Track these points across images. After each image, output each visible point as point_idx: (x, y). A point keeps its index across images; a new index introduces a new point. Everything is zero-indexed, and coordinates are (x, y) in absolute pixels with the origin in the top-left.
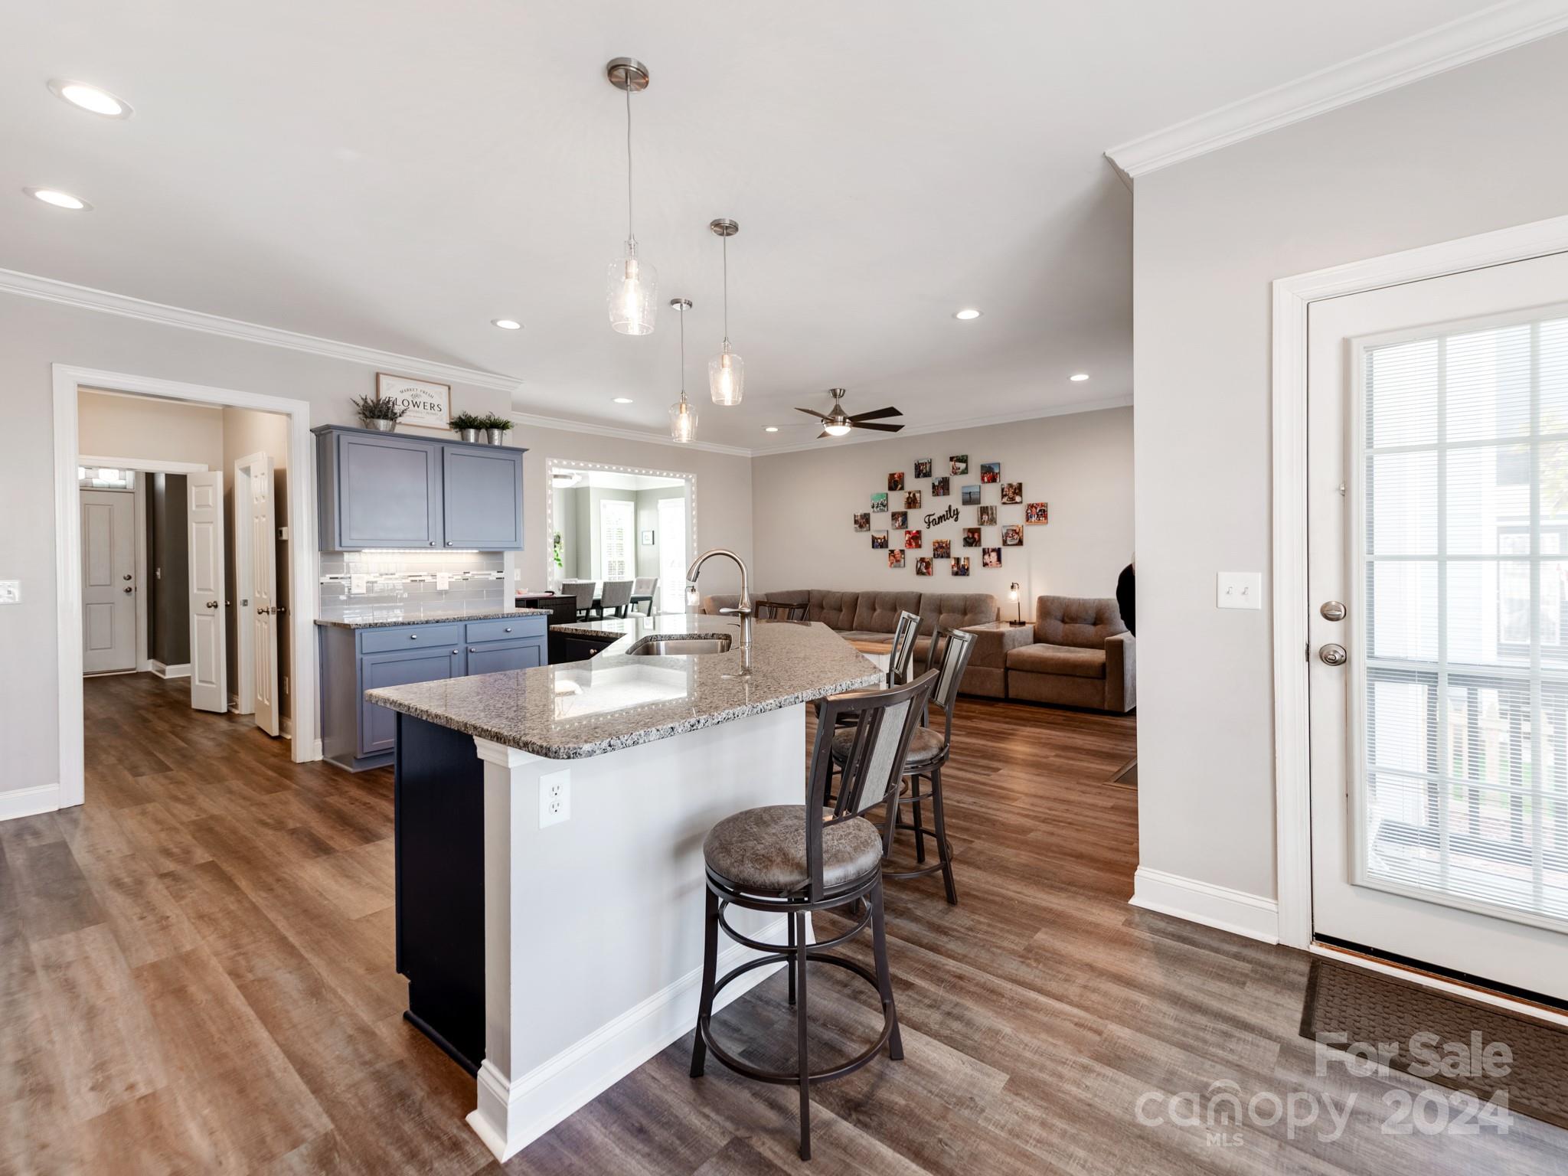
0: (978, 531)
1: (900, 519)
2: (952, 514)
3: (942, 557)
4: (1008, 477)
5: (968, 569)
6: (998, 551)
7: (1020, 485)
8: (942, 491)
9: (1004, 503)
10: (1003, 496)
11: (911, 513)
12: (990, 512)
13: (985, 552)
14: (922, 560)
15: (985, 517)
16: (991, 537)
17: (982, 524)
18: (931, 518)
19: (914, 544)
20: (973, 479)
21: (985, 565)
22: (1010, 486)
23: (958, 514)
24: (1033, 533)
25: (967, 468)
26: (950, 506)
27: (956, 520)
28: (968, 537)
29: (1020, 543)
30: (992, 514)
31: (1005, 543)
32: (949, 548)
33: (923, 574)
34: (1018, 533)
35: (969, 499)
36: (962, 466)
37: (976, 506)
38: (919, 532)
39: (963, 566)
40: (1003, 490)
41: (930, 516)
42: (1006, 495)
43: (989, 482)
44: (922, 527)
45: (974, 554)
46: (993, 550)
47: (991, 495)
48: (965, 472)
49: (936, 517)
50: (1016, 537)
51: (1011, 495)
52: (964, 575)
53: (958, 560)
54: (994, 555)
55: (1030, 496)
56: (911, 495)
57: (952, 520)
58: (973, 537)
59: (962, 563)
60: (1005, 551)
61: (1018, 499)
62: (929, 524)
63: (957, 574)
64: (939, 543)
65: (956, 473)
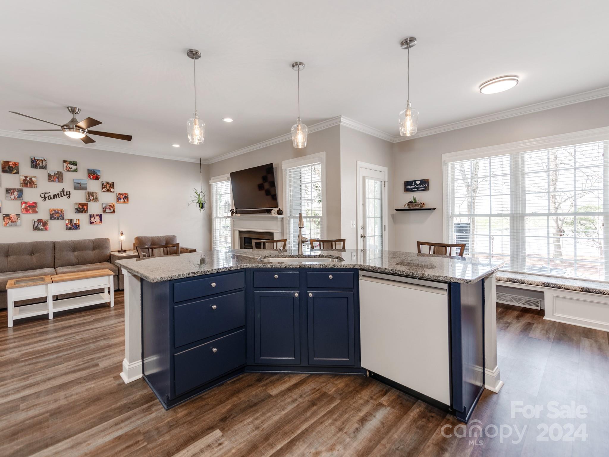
0: (86, 204)
2: (63, 193)
3: (58, 219)
4: (105, 178)
5: (79, 226)
6: (100, 216)
7: (113, 183)
8: (57, 179)
9: (104, 191)
10: (103, 188)
12: (94, 195)
13: (91, 216)
14: (39, 221)
15: (91, 198)
16: (94, 208)
17: (89, 201)
18: (47, 195)
19: (31, 211)
20: (81, 176)
21: (91, 223)
22: (108, 183)
23: (70, 194)
24: (119, 207)
25: (77, 169)
26: (63, 189)
27: (69, 197)
28: (79, 208)
29: (114, 212)
30: (96, 196)
31: (104, 212)
32: (64, 214)
33: (40, 230)
34: (112, 207)
35: (79, 187)
36: (74, 167)
37: (84, 192)
39: (76, 224)
40: (103, 185)
41: (45, 193)
42: (105, 187)
43: (93, 179)
44: (39, 201)
45: (83, 218)
46: (97, 215)
47: (94, 186)
48: (75, 171)
49: (51, 194)
50: (111, 209)
51: (108, 187)
52: (76, 229)
54: (97, 219)
55: (118, 189)
56: (28, 179)
57: (65, 198)
58: (83, 208)
59: (75, 222)
60: (104, 216)
61: (112, 190)
62: (45, 199)
63: (70, 229)
64: (54, 210)
65: (69, 171)
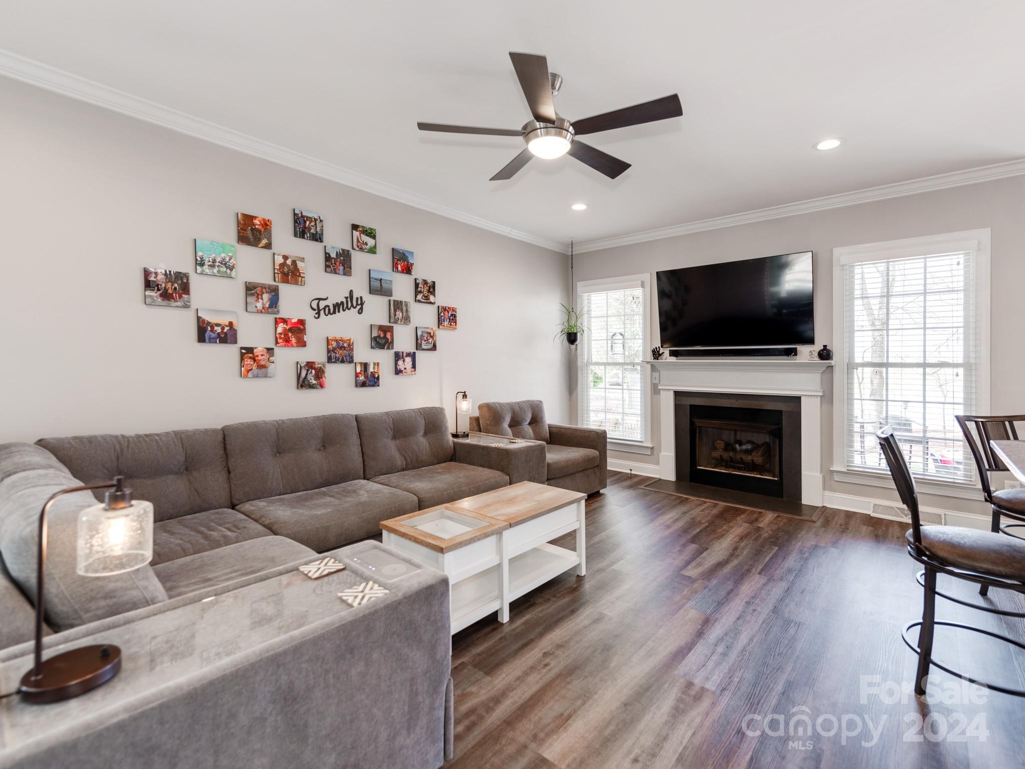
0: (390, 329)
1: (266, 297)
2: (352, 303)
3: (343, 362)
4: (421, 272)
5: (378, 378)
6: (413, 356)
7: (434, 283)
8: (341, 268)
9: (419, 301)
10: (417, 292)
11: (286, 291)
12: (404, 308)
13: (398, 356)
14: (310, 365)
15: (399, 314)
16: (403, 339)
17: (396, 322)
18: (322, 304)
19: (294, 340)
20: (381, 263)
21: (398, 372)
22: (425, 282)
23: (362, 304)
24: (443, 336)
25: (375, 247)
26: (351, 292)
27: (360, 312)
28: (379, 336)
29: (434, 348)
30: (407, 311)
31: (418, 346)
32: (352, 350)
33: (311, 387)
34: (432, 337)
35: (379, 288)
36: (371, 242)
37: (386, 299)
38: (302, 322)
39: (373, 374)
40: (417, 285)
41: (320, 299)
42: (420, 292)
43: (402, 272)
44: (308, 315)
45: (383, 359)
46: (408, 355)
47: (402, 287)
48: (373, 251)
49: (330, 303)
50: (430, 341)
51: (426, 293)
52: (373, 386)
53: (365, 366)
54: (408, 360)
55: (442, 298)
56: (289, 262)
57: (354, 312)
58: (385, 337)
59: (371, 369)
61: (432, 299)
62: (319, 313)
63: (364, 385)
64: (336, 341)
65: (361, 249)
